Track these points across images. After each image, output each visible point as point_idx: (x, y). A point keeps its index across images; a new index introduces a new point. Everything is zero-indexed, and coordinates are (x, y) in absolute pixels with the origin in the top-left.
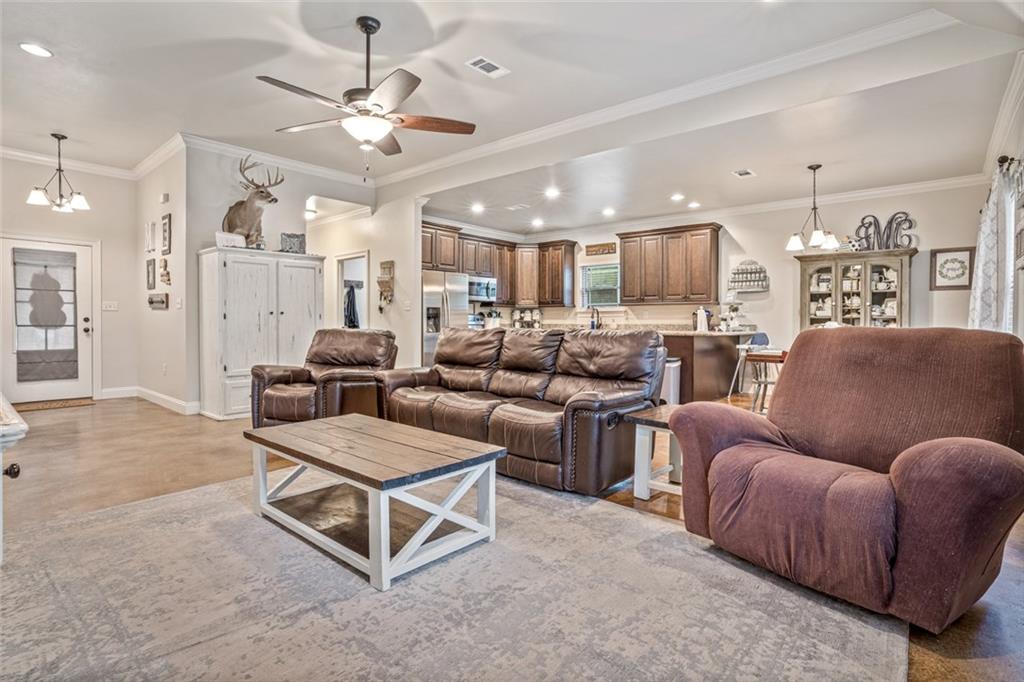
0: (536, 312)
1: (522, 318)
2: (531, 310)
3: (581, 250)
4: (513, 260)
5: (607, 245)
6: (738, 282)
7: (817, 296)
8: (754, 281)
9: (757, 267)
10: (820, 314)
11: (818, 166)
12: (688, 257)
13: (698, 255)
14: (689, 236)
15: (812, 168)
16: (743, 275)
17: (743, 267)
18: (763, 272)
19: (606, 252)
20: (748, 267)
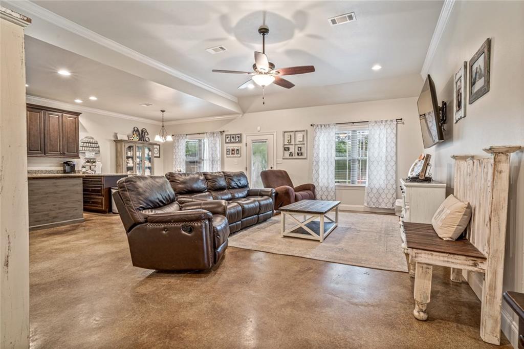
6: (85, 147)
7: (128, 158)
8: (93, 147)
9: (94, 141)
10: (129, 165)
11: (164, 111)
12: (64, 129)
13: (71, 130)
14: (64, 117)
15: (161, 111)
16: (87, 144)
17: (87, 139)
18: (97, 143)
20: (89, 140)
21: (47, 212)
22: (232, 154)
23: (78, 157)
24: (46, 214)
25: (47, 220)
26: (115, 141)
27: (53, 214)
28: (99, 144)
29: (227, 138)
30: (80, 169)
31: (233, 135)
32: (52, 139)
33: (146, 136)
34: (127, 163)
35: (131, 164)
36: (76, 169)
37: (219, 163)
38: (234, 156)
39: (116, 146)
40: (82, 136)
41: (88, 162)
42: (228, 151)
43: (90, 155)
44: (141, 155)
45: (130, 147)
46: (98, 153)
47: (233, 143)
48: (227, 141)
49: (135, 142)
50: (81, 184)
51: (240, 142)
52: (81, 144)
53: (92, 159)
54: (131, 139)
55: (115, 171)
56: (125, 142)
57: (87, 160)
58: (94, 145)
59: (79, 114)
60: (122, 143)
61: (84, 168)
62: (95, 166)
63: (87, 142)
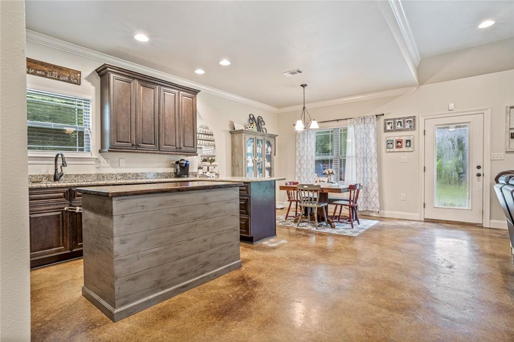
5: (68, 70)
6: (202, 140)
7: (248, 155)
8: (209, 141)
9: (209, 131)
10: (248, 165)
11: (306, 85)
12: (181, 113)
13: (188, 114)
14: (181, 95)
15: (302, 85)
17: (202, 129)
18: (212, 135)
19: (64, 78)
20: (205, 130)
21: (194, 256)
22: (397, 147)
23: (194, 153)
24: (194, 260)
25: (196, 271)
26: (231, 132)
27: (203, 257)
28: (215, 137)
29: (389, 123)
30: (195, 170)
31: (400, 119)
32: (167, 127)
33: (263, 127)
34: (247, 162)
36: (190, 171)
37: (374, 161)
38: (401, 150)
39: (233, 138)
41: (205, 160)
42: (389, 143)
43: (207, 151)
44: (261, 152)
47: (400, 130)
48: (388, 128)
49: (256, 134)
50: (237, 198)
51: (413, 128)
52: (198, 136)
53: (211, 156)
54: (250, 129)
55: (231, 175)
56: (246, 133)
57: (203, 159)
58: (209, 137)
59: (197, 93)
60: (240, 134)
61: (201, 170)
62: (215, 166)
63: (202, 132)
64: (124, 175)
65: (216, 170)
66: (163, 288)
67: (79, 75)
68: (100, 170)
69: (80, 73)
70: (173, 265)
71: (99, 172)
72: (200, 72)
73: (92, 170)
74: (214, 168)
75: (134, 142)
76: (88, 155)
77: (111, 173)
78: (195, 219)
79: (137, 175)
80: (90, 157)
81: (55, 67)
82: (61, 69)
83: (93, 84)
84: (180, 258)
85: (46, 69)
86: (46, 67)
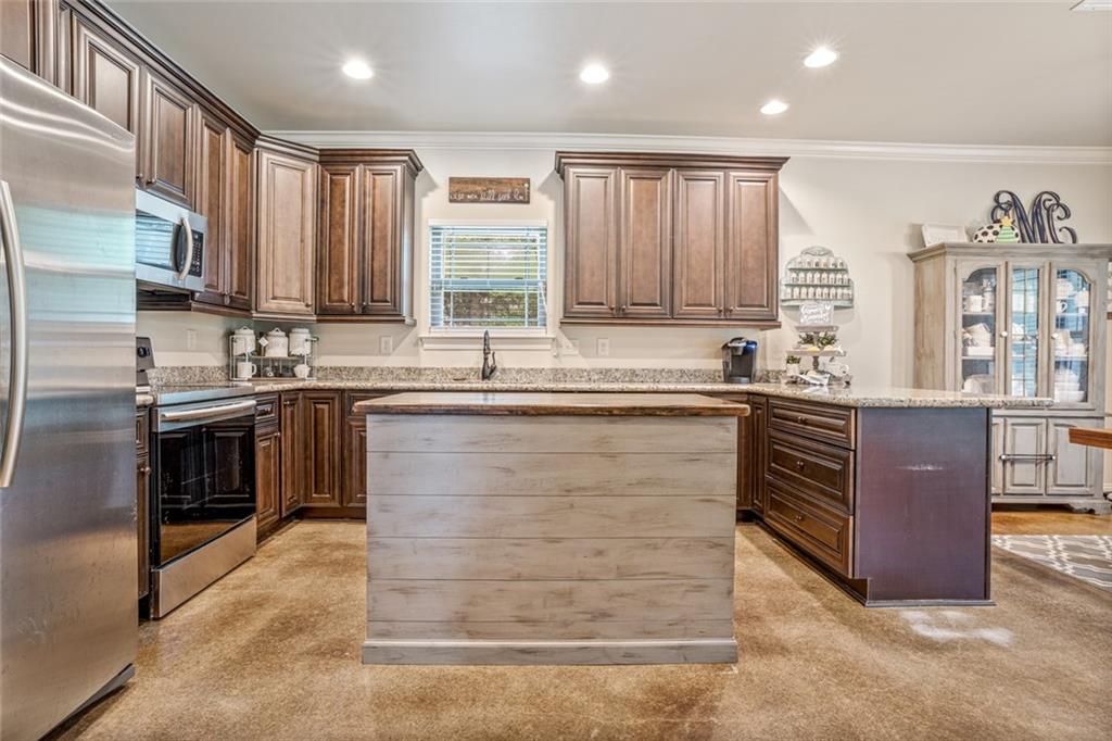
0: (301, 335)
1: (259, 350)
2: (288, 328)
3: (433, 186)
4: (250, 179)
5: (510, 181)
6: (800, 286)
7: (969, 321)
8: (829, 286)
9: (832, 261)
10: (973, 352)
12: (731, 225)
13: (753, 222)
14: (732, 181)
16: (810, 275)
17: (808, 258)
18: (844, 271)
19: (504, 197)
20: (816, 259)
23: (771, 322)
24: (561, 595)
25: (565, 624)
26: (911, 256)
27: (592, 595)
28: (852, 275)
30: (781, 366)
32: (693, 262)
33: (1058, 224)
34: (965, 342)
35: (981, 348)
39: (918, 272)
40: (791, 248)
41: (809, 340)
43: (816, 314)
44: (1031, 309)
45: (977, 277)
46: (845, 306)
49: (1007, 251)
50: (727, 452)
52: (784, 276)
53: (822, 328)
54: (985, 239)
55: (910, 381)
56: (956, 254)
57: (804, 335)
58: (832, 275)
59: (781, 164)
60: (942, 258)
61: (795, 365)
62: (833, 356)
63: (806, 266)
64: (605, 374)
65: (836, 368)
66: (472, 635)
67: (526, 185)
68: (560, 362)
69: (528, 181)
70: (500, 590)
71: (559, 366)
72: (774, 107)
73: (545, 360)
74: (832, 360)
75: (614, 302)
76: (538, 332)
77: (580, 367)
78: (568, 491)
79: (634, 373)
80: (543, 335)
81: (491, 181)
82: (499, 181)
83: (551, 198)
84: (518, 578)
85: (479, 188)
86: (480, 184)
